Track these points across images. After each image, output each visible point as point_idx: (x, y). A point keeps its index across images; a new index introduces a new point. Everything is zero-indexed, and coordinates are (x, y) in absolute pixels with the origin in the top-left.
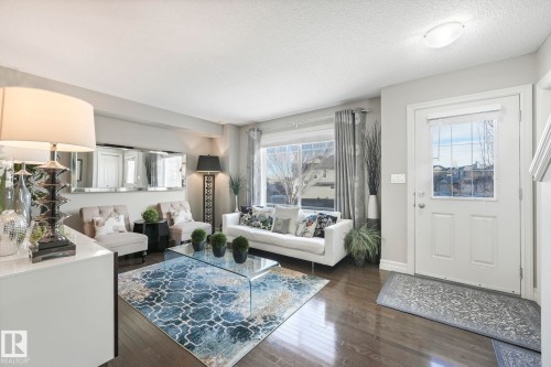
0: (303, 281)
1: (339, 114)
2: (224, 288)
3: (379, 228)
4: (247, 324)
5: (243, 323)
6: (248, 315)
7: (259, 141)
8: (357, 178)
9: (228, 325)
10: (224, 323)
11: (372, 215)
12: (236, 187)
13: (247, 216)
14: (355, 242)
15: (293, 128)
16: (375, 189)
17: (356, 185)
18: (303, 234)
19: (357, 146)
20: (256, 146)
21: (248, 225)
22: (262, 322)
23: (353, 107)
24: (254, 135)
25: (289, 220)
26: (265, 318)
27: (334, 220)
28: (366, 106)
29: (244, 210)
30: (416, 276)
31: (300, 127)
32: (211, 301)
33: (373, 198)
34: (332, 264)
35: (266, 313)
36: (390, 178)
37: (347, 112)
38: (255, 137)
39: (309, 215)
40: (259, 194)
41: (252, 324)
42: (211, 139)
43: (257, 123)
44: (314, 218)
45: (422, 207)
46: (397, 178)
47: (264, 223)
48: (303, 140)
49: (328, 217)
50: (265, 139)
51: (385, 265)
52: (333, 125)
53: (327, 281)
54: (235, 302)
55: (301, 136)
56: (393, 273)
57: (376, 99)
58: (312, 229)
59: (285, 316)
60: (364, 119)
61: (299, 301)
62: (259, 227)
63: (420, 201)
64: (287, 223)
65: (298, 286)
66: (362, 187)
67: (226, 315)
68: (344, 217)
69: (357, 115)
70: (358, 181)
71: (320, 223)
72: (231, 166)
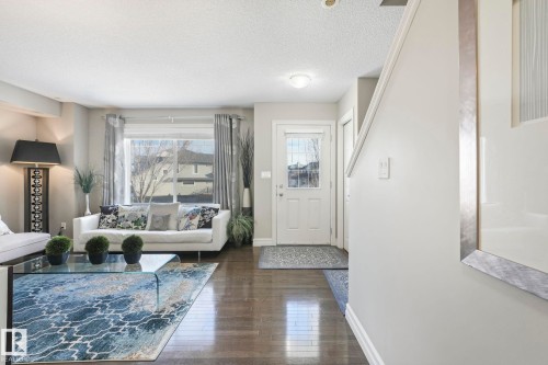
0: (196, 269)
1: (218, 116)
2: (109, 297)
3: (251, 214)
4: (158, 316)
5: (153, 316)
6: (155, 309)
7: (122, 129)
8: (234, 174)
9: (136, 324)
10: (131, 324)
11: (246, 204)
12: (85, 183)
13: (110, 218)
14: (235, 228)
15: (169, 121)
16: (248, 183)
17: (233, 181)
18: (187, 228)
19: (234, 147)
20: (118, 136)
21: (113, 227)
22: (173, 309)
23: (231, 113)
24: (116, 123)
25: (169, 216)
26: (174, 305)
27: (216, 211)
28: (241, 114)
29: (105, 211)
30: (278, 246)
31: (176, 121)
32: (99, 313)
33: (247, 190)
34: (219, 249)
35: (172, 302)
36: (260, 174)
37: (225, 116)
38: (117, 126)
39: (192, 209)
40: (122, 191)
41: (163, 315)
42: (37, 119)
43: (118, 109)
44: (197, 211)
45: (281, 195)
46: (265, 175)
47: (136, 222)
48: (180, 136)
49: (210, 209)
50: (129, 129)
51: (257, 242)
52: (213, 125)
53: (217, 264)
54: (133, 305)
55: (177, 131)
56: (263, 248)
57: (250, 110)
58: (196, 221)
59: (193, 298)
60: (239, 124)
61: (200, 284)
62: (129, 228)
63: (280, 191)
64: (167, 218)
65: (193, 274)
66: (238, 182)
67: (128, 317)
68: (223, 208)
69: (234, 121)
70: (235, 176)
71: (203, 216)
72: (77, 157)
